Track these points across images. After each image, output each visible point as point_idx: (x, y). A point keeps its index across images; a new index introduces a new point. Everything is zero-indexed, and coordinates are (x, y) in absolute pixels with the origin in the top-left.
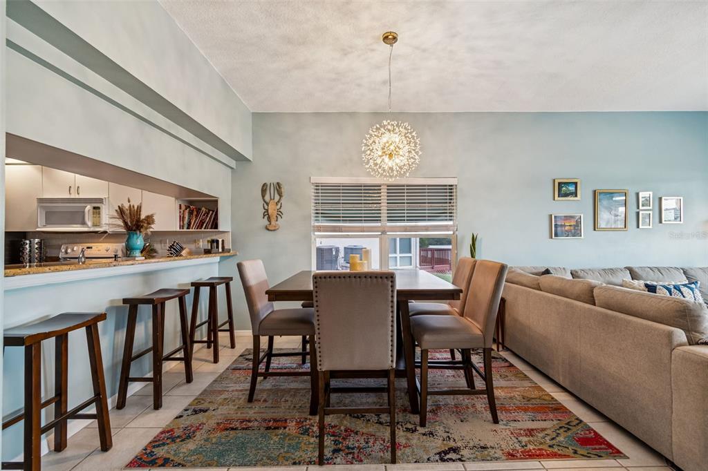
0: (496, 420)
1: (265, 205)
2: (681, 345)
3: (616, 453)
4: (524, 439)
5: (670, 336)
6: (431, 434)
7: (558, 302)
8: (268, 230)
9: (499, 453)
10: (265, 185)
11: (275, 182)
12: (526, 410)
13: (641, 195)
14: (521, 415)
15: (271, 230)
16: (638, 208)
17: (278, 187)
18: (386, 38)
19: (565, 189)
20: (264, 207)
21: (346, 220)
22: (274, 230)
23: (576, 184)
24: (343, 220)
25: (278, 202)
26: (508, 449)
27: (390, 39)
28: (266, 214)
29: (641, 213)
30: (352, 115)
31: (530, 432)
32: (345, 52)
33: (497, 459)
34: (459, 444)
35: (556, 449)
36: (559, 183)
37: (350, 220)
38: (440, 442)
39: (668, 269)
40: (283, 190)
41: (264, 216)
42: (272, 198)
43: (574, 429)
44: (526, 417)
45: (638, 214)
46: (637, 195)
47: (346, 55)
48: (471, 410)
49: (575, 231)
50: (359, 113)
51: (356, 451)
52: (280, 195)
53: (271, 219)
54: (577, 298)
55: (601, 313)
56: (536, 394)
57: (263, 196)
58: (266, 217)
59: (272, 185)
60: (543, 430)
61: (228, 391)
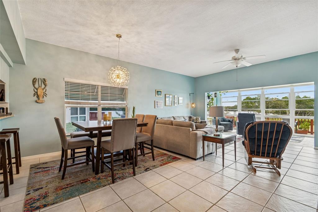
0: (154, 160)
1: (35, 90)
2: (191, 131)
3: (180, 159)
4: (162, 162)
5: (189, 129)
6: (139, 167)
7: (164, 126)
8: (38, 103)
9: (158, 166)
10: (34, 79)
11: (42, 78)
12: (159, 156)
13: (175, 96)
14: (158, 158)
15: (40, 103)
17: (44, 81)
18: (117, 36)
20: (34, 91)
21: (82, 100)
22: (41, 103)
23: (161, 92)
24: (81, 100)
25: (44, 88)
26: (160, 164)
27: (119, 36)
28: (36, 94)
29: (175, 101)
30: (87, 53)
31: (162, 160)
32: (99, 34)
33: (158, 167)
34: (148, 167)
35: (169, 161)
36: (157, 91)
37: (83, 100)
38: (143, 168)
39: (180, 116)
40: (47, 83)
41: (34, 95)
42: (40, 86)
43: (171, 157)
44: (159, 158)
45: (174, 101)
46: (174, 96)
47: (98, 35)
48: (146, 160)
50: (90, 53)
51: (122, 177)
52: (45, 85)
53: (38, 97)
54: (169, 124)
55: (175, 127)
56: (159, 153)
57: (34, 85)
58: (36, 96)
59: (40, 80)
60: (165, 159)
61: (44, 180)
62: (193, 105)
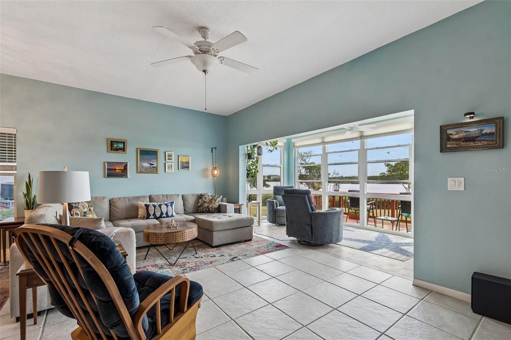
16: (165, 161)
19: (116, 146)
23: (124, 143)
29: (167, 164)
36: (111, 142)
46: (165, 153)
49: (124, 173)
62: (216, 172)
